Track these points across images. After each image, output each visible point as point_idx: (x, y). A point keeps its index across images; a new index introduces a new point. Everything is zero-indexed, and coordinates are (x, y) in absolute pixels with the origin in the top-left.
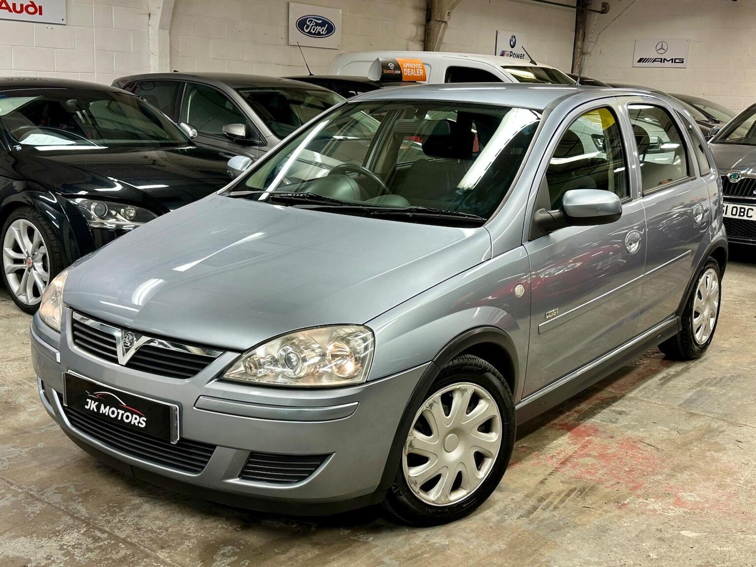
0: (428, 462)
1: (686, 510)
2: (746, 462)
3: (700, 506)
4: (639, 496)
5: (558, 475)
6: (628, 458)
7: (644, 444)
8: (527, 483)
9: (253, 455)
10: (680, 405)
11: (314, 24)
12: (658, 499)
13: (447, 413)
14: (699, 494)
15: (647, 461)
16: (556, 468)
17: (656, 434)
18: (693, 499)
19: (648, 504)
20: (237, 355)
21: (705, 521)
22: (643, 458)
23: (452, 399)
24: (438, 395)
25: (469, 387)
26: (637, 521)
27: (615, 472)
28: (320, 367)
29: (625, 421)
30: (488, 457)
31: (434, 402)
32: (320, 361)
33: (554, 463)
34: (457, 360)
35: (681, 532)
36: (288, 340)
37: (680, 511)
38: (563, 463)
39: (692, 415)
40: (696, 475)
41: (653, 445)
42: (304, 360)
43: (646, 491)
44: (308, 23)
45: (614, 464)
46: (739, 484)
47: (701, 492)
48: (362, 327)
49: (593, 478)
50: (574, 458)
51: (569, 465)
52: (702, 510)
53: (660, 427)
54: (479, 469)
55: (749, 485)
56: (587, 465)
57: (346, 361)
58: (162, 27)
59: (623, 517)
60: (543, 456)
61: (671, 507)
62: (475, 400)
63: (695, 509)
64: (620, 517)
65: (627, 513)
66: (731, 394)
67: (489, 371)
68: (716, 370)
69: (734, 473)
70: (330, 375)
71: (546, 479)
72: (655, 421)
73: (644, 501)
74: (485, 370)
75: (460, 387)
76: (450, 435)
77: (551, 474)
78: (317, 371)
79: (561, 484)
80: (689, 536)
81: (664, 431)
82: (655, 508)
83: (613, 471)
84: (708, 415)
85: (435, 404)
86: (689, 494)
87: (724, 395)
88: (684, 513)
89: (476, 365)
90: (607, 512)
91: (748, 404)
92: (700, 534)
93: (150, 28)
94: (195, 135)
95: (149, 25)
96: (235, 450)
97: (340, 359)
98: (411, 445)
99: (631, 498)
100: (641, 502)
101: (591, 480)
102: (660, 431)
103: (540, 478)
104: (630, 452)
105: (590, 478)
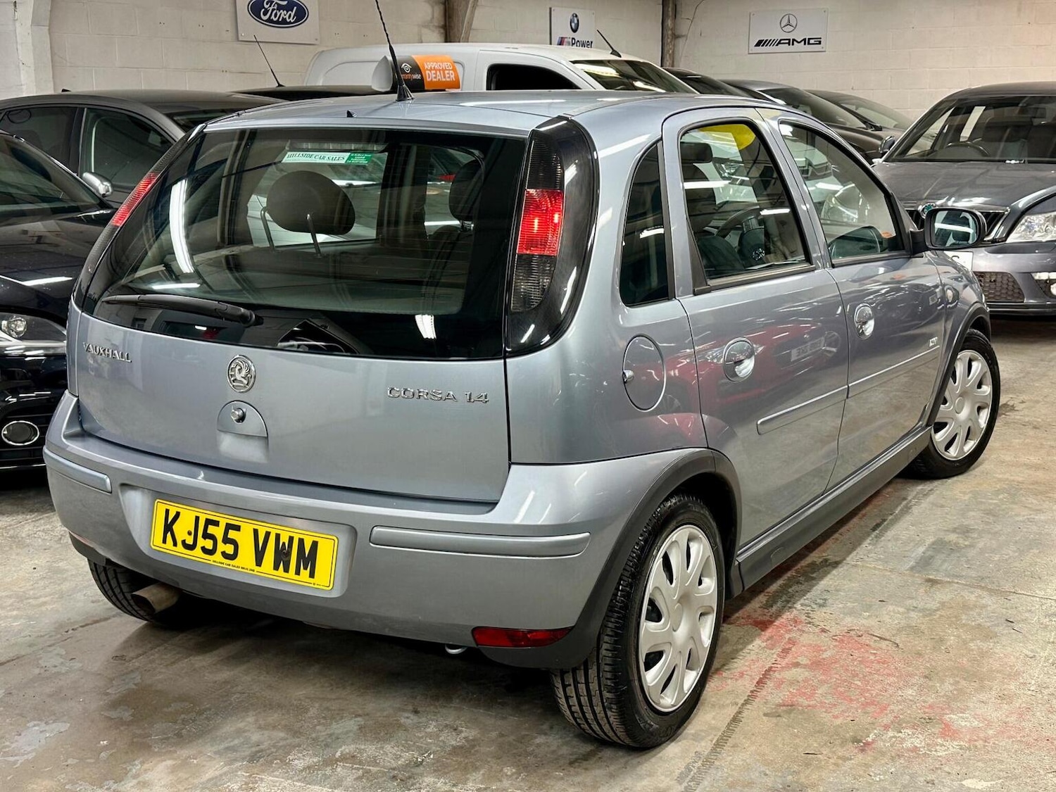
1: (962, 743)
2: (1032, 654)
3: (982, 735)
4: (886, 727)
5: (757, 702)
6: (855, 663)
7: (874, 637)
8: (713, 722)
10: (912, 568)
11: (275, 8)
12: (917, 729)
14: (976, 714)
15: (886, 665)
16: (752, 692)
17: (886, 619)
18: (968, 724)
19: (903, 740)
21: (995, 759)
22: (879, 662)
26: (893, 770)
27: (842, 689)
29: (837, 602)
33: (747, 685)
35: (963, 783)
37: (953, 746)
38: (761, 682)
39: (933, 582)
40: (963, 683)
41: (888, 638)
43: (895, 717)
44: (266, 6)
45: (837, 676)
46: (1030, 692)
47: (979, 711)
49: (811, 703)
50: (775, 671)
51: (770, 684)
52: (986, 741)
53: (891, 608)
55: (1046, 692)
56: (798, 682)
58: (36, 22)
59: (871, 766)
61: (939, 741)
63: (976, 741)
64: (867, 766)
65: (876, 759)
66: (981, 545)
68: (950, 507)
69: (1018, 674)
71: (739, 713)
72: (883, 599)
73: (896, 734)
77: (746, 702)
79: (764, 718)
80: (977, 787)
81: (899, 613)
82: (916, 745)
83: (839, 689)
84: (956, 581)
86: (961, 715)
87: (972, 546)
88: (961, 749)
90: (845, 759)
91: (1009, 558)
92: (992, 783)
93: (18, 24)
94: (108, 191)
95: (15, 20)
99: (876, 731)
100: (892, 737)
101: (809, 706)
102: (892, 614)
103: (732, 711)
104: (856, 654)
105: (806, 703)
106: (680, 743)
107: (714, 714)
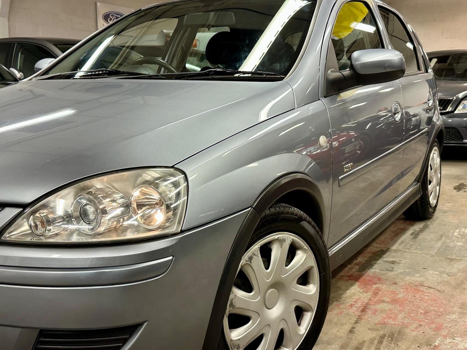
0: (251, 322)
4: (445, 337)
5: (363, 322)
6: (417, 301)
7: (425, 287)
8: (338, 333)
9: (43, 333)
10: (437, 253)
11: (115, 18)
12: (464, 338)
13: (266, 266)
15: (436, 302)
16: (359, 316)
17: (430, 278)
19: (457, 344)
20: (17, 210)
22: (431, 300)
23: (270, 250)
24: (256, 247)
25: (287, 237)
27: (413, 315)
28: (124, 220)
29: (400, 269)
30: (307, 311)
31: (254, 254)
32: (123, 214)
33: (354, 311)
34: (274, 209)
36: (83, 189)
38: (363, 311)
41: (433, 287)
42: (104, 212)
43: (449, 331)
44: (111, 17)
45: (409, 308)
48: (172, 170)
49: (396, 322)
50: (371, 305)
51: (369, 312)
53: (431, 272)
54: (299, 325)
56: (386, 311)
57: (155, 210)
60: (343, 305)
62: (292, 251)
67: (305, 220)
70: (137, 229)
71: (354, 328)
72: (425, 267)
73: (452, 340)
74: (301, 219)
75: (278, 237)
76: (270, 290)
77: (356, 322)
78: (121, 225)
79: (369, 331)
81: (436, 274)
83: (411, 315)
84: (463, 259)
85: (254, 257)
89: (292, 214)
96: (20, 329)
97: (148, 209)
98: (232, 305)
99: (439, 339)
100: (450, 343)
101: (395, 324)
102: (432, 275)
103: (348, 327)
104: (417, 296)
105: (393, 322)
106: (319, 346)
107: (337, 328)
